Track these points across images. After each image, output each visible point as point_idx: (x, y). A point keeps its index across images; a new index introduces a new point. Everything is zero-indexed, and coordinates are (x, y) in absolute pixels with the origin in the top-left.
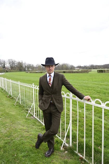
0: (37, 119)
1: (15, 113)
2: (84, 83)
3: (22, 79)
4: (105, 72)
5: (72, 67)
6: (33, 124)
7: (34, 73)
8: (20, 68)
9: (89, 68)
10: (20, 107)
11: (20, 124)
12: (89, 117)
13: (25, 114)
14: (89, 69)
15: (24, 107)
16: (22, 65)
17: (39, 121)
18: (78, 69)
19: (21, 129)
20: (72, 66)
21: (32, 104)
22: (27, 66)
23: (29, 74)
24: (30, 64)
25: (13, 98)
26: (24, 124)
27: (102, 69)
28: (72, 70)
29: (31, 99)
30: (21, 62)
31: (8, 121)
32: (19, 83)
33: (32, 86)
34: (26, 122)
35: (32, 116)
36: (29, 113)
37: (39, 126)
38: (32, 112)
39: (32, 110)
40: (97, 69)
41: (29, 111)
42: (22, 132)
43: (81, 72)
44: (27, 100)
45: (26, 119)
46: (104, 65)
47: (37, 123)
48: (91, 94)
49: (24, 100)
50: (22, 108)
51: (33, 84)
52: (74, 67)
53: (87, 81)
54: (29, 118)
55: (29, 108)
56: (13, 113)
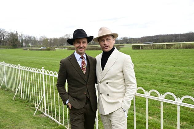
0: (50, 117)
1: (16, 111)
3: (18, 61)
4: (143, 48)
6: (45, 124)
7: (37, 50)
8: (14, 43)
9: (121, 42)
10: (22, 102)
11: (26, 125)
13: (32, 111)
14: (121, 43)
15: (28, 101)
16: (17, 39)
17: (53, 119)
21: (42, 98)
22: (25, 39)
23: (28, 52)
25: (8, 90)
26: (33, 125)
27: (139, 43)
30: (15, 33)
31: (8, 121)
32: (19, 67)
33: (40, 71)
34: (34, 121)
35: (42, 113)
36: (38, 110)
37: (54, 126)
38: (41, 108)
39: (41, 105)
40: (132, 43)
41: (37, 108)
45: (34, 118)
46: (141, 38)
47: (50, 123)
49: (26, 92)
50: (25, 104)
51: (43, 68)
54: (38, 116)
55: (36, 103)
56: (14, 111)
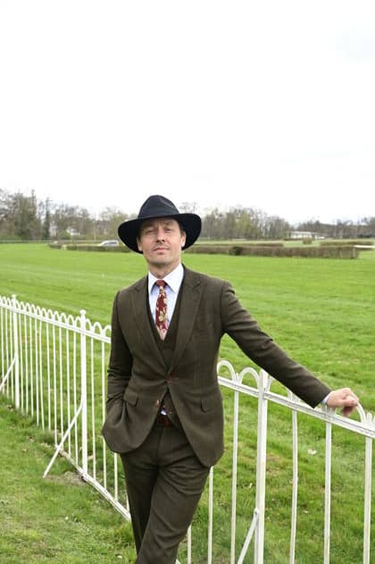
0: (97, 485)
2: (334, 310)
5: (279, 229)
6: (77, 512)
7: (90, 249)
9: (361, 232)
10: (15, 422)
11: (11, 513)
12: (352, 483)
13: (40, 460)
14: (361, 237)
15: (34, 422)
16: (34, 212)
17: (108, 496)
18: (308, 235)
19: (14, 541)
20: (279, 222)
21: (77, 414)
22: (57, 215)
23: (64, 254)
24: (71, 205)
26: (33, 514)
28: (278, 238)
29: (71, 385)
30: (27, 195)
32: (13, 305)
33: (75, 323)
34: (40, 501)
35: (74, 470)
36: (60, 455)
37: (106, 524)
38: (73, 450)
39: (73, 438)
41: (59, 448)
42: (18, 555)
43: (322, 253)
44: (52, 387)
45: (44, 486)
47: (97, 510)
48: (363, 367)
49: (34, 386)
50: (24, 430)
51: (83, 312)
52: (287, 225)
53: (350, 299)
54: (59, 481)
55: (59, 429)
